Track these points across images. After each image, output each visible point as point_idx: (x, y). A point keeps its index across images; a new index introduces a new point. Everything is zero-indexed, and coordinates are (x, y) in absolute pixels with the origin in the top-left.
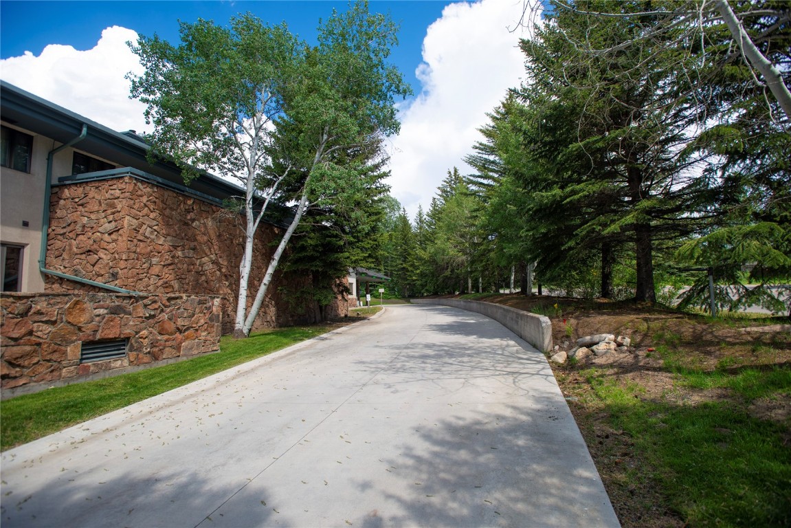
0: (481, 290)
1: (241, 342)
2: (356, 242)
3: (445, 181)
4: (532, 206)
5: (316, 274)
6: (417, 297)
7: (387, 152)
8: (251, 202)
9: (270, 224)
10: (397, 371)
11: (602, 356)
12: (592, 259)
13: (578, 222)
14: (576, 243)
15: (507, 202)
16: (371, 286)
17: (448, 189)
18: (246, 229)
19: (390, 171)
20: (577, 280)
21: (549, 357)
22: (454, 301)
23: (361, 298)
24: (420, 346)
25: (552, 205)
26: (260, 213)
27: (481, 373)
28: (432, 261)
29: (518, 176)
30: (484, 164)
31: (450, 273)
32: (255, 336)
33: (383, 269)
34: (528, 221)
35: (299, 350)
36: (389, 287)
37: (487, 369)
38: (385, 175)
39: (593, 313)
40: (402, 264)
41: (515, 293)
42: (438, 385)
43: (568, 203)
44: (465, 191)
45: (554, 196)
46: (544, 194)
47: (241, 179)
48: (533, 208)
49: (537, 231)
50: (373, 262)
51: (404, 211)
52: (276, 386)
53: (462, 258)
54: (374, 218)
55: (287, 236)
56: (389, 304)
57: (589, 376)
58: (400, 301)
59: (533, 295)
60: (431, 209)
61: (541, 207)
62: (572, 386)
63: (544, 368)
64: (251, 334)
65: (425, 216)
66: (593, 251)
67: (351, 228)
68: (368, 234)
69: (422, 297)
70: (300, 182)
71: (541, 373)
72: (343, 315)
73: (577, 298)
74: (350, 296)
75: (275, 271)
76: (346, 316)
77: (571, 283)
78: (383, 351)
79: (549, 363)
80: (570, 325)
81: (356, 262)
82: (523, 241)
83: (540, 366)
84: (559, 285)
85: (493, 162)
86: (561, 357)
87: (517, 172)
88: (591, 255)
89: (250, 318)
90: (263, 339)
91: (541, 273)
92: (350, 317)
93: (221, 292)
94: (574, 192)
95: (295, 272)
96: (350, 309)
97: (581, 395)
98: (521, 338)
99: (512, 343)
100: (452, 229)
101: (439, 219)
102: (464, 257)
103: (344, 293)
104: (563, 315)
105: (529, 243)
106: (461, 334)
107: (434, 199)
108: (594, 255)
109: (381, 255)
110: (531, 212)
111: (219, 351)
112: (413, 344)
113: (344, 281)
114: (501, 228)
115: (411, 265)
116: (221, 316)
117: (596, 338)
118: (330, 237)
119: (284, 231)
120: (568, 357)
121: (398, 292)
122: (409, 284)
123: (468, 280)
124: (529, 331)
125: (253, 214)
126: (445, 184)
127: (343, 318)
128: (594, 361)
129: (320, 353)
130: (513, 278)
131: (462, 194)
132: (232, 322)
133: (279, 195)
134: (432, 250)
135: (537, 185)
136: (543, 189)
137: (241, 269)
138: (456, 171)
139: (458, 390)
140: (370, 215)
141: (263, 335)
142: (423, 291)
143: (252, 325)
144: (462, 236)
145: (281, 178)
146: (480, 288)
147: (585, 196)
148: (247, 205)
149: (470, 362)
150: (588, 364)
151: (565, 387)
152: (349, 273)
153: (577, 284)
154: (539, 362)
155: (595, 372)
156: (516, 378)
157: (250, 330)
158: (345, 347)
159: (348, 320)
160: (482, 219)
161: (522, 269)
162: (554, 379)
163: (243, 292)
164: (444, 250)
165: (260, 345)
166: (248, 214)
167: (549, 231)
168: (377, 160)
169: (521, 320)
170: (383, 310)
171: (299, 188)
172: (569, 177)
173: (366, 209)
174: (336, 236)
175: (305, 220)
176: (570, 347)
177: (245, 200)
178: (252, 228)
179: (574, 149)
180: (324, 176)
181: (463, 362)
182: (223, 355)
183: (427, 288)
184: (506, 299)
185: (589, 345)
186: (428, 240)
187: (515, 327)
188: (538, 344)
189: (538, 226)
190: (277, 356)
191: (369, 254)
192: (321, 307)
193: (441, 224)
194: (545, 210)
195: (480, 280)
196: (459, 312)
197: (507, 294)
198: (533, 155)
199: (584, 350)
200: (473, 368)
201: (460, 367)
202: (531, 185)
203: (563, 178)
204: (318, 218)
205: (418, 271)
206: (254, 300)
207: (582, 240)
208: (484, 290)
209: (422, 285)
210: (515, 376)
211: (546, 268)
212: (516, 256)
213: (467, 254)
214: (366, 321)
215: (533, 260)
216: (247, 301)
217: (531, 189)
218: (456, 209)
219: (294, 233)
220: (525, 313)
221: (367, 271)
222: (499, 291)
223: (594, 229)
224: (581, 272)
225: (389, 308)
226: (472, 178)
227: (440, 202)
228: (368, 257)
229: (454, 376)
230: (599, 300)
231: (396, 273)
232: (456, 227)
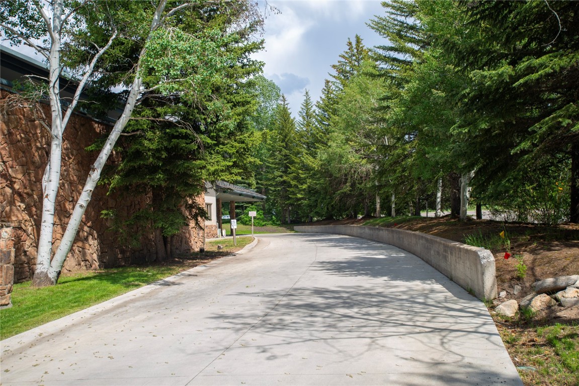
0: (393, 213)
1: (45, 290)
2: (216, 145)
3: (343, 57)
4: (468, 90)
5: (157, 190)
6: (304, 224)
7: (259, 14)
8: (57, 86)
9: (88, 118)
10: (274, 329)
11: (571, 307)
12: (557, 166)
13: (536, 113)
14: (533, 144)
15: (433, 86)
16: (237, 207)
17: (348, 68)
18: (50, 126)
19: (262, 42)
20: (534, 197)
21: (493, 308)
22: (355, 228)
23: (224, 225)
24: (308, 292)
25: (497, 89)
26: (71, 102)
27: (394, 329)
28: (325, 172)
29: (449, 46)
30: (400, 31)
31: (349, 188)
32: (66, 282)
33: (254, 182)
34: (462, 113)
35: (132, 301)
36: (263, 209)
37: (402, 325)
38: (257, 47)
39: (557, 245)
40: (281, 176)
41: (443, 217)
42: (333, 346)
43: (521, 85)
44: (371, 70)
45: (500, 75)
46: (485, 73)
47: (41, 49)
48: (469, 94)
49: (476, 127)
50: (239, 174)
51: (284, 100)
52: (96, 355)
53: (367, 167)
54: (240, 109)
55: (114, 136)
56: (263, 232)
57: (551, 336)
58: (280, 228)
59: (469, 219)
60: (323, 97)
61: (481, 91)
62: (527, 350)
63: (484, 324)
64: (61, 279)
65: (314, 108)
66: (558, 155)
67: (206, 124)
68: (231, 134)
69: (311, 223)
70: (131, 57)
71: (481, 330)
72: (197, 250)
73: (533, 224)
74: (207, 223)
75: (96, 187)
76: (202, 250)
77: (524, 202)
78: (255, 300)
79: (492, 316)
80: (521, 261)
81: (215, 173)
82: (454, 142)
83: (479, 321)
84: (508, 206)
85: (412, 28)
86: (509, 308)
87: (447, 41)
88: (555, 162)
89: (59, 257)
90: (79, 286)
91: (480, 187)
92: (207, 252)
93: (14, 218)
94: (531, 70)
95: (126, 188)
96: (207, 240)
97: (540, 364)
98: (451, 280)
99: (438, 287)
100: (352, 126)
101: (335, 112)
102: (370, 166)
103: (199, 219)
104: (512, 248)
105: (463, 144)
106: (366, 274)
107: (328, 82)
108: (560, 161)
109: (250, 162)
110: (466, 100)
111: (10, 306)
112: (296, 289)
113: (198, 200)
114: (422, 124)
115: (295, 178)
116: (13, 254)
117: (562, 280)
118: (177, 137)
119: (109, 128)
120: (520, 308)
121: (277, 216)
122: (291, 205)
123: (375, 198)
124: (461, 270)
125: (61, 101)
126: (343, 60)
127: (197, 254)
128: (559, 314)
129: (162, 305)
130: (439, 195)
131: (366, 74)
132: (31, 262)
133: (100, 76)
134: (325, 156)
135: (476, 61)
136: (484, 65)
137: (44, 184)
138: (358, 41)
139: (362, 354)
140: (235, 106)
141: (79, 280)
142: (311, 215)
143: (62, 266)
144: (367, 136)
145: (102, 51)
146: (393, 210)
147: (547, 75)
148: (51, 89)
149: (379, 314)
150: (551, 319)
151: (516, 352)
152: (205, 190)
153: (534, 203)
154: (479, 315)
155: (559, 330)
156: (444, 337)
157: (59, 273)
158: (199, 296)
159: (205, 255)
160: (396, 111)
161: (453, 182)
162: (498, 339)
163: (48, 217)
164: (341, 156)
165: (74, 294)
166: (52, 103)
167: (492, 127)
168: (244, 24)
169: (451, 253)
170: (255, 242)
171: (131, 66)
172: (525, 46)
173: (228, 97)
174: (186, 136)
175: (139, 113)
176: (524, 293)
177: (48, 82)
178: (59, 126)
179: (534, 4)
180: (166, 49)
181: (368, 314)
182: (16, 312)
183: (317, 210)
184: (428, 226)
185: (552, 291)
186: (318, 141)
187: (443, 265)
188: (476, 288)
189: (476, 120)
190: (100, 310)
191: (234, 162)
192: (165, 239)
193: (337, 118)
194: (487, 96)
195: (393, 199)
196: (362, 243)
197: (431, 219)
198: (471, 16)
199: (544, 298)
200: (383, 322)
201: (364, 323)
202: (468, 60)
203: (515, 48)
204: (159, 109)
205: (304, 186)
206: (64, 229)
207: (542, 140)
208: (398, 212)
209: (309, 206)
210: (443, 334)
211: (488, 181)
212: (445, 163)
213: (373, 162)
214: (230, 257)
215: (469, 168)
216: (54, 232)
217: (467, 66)
218: (358, 97)
219: (123, 131)
220: (457, 244)
221: (232, 187)
222: (419, 214)
223: (560, 122)
224: (539, 186)
225: (264, 239)
226: (381, 52)
227: (336, 86)
228: (233, 166)
229: (355, 334)
230: (566, 226)
231: (272, 188)
232: (359, 123)
